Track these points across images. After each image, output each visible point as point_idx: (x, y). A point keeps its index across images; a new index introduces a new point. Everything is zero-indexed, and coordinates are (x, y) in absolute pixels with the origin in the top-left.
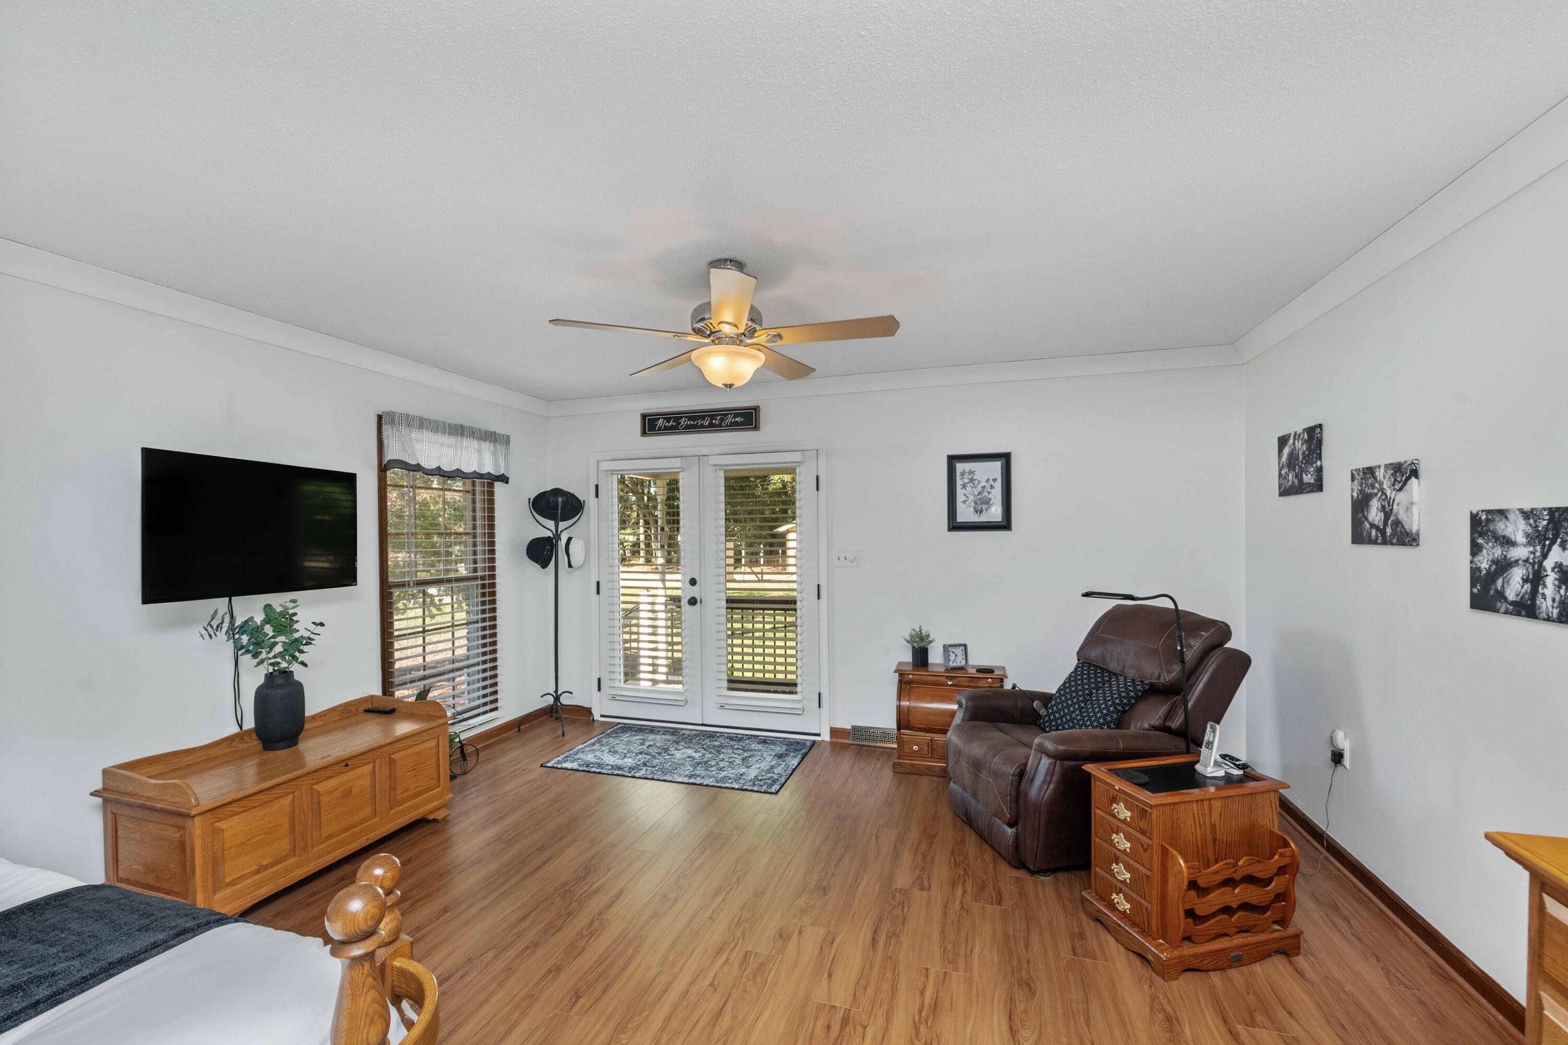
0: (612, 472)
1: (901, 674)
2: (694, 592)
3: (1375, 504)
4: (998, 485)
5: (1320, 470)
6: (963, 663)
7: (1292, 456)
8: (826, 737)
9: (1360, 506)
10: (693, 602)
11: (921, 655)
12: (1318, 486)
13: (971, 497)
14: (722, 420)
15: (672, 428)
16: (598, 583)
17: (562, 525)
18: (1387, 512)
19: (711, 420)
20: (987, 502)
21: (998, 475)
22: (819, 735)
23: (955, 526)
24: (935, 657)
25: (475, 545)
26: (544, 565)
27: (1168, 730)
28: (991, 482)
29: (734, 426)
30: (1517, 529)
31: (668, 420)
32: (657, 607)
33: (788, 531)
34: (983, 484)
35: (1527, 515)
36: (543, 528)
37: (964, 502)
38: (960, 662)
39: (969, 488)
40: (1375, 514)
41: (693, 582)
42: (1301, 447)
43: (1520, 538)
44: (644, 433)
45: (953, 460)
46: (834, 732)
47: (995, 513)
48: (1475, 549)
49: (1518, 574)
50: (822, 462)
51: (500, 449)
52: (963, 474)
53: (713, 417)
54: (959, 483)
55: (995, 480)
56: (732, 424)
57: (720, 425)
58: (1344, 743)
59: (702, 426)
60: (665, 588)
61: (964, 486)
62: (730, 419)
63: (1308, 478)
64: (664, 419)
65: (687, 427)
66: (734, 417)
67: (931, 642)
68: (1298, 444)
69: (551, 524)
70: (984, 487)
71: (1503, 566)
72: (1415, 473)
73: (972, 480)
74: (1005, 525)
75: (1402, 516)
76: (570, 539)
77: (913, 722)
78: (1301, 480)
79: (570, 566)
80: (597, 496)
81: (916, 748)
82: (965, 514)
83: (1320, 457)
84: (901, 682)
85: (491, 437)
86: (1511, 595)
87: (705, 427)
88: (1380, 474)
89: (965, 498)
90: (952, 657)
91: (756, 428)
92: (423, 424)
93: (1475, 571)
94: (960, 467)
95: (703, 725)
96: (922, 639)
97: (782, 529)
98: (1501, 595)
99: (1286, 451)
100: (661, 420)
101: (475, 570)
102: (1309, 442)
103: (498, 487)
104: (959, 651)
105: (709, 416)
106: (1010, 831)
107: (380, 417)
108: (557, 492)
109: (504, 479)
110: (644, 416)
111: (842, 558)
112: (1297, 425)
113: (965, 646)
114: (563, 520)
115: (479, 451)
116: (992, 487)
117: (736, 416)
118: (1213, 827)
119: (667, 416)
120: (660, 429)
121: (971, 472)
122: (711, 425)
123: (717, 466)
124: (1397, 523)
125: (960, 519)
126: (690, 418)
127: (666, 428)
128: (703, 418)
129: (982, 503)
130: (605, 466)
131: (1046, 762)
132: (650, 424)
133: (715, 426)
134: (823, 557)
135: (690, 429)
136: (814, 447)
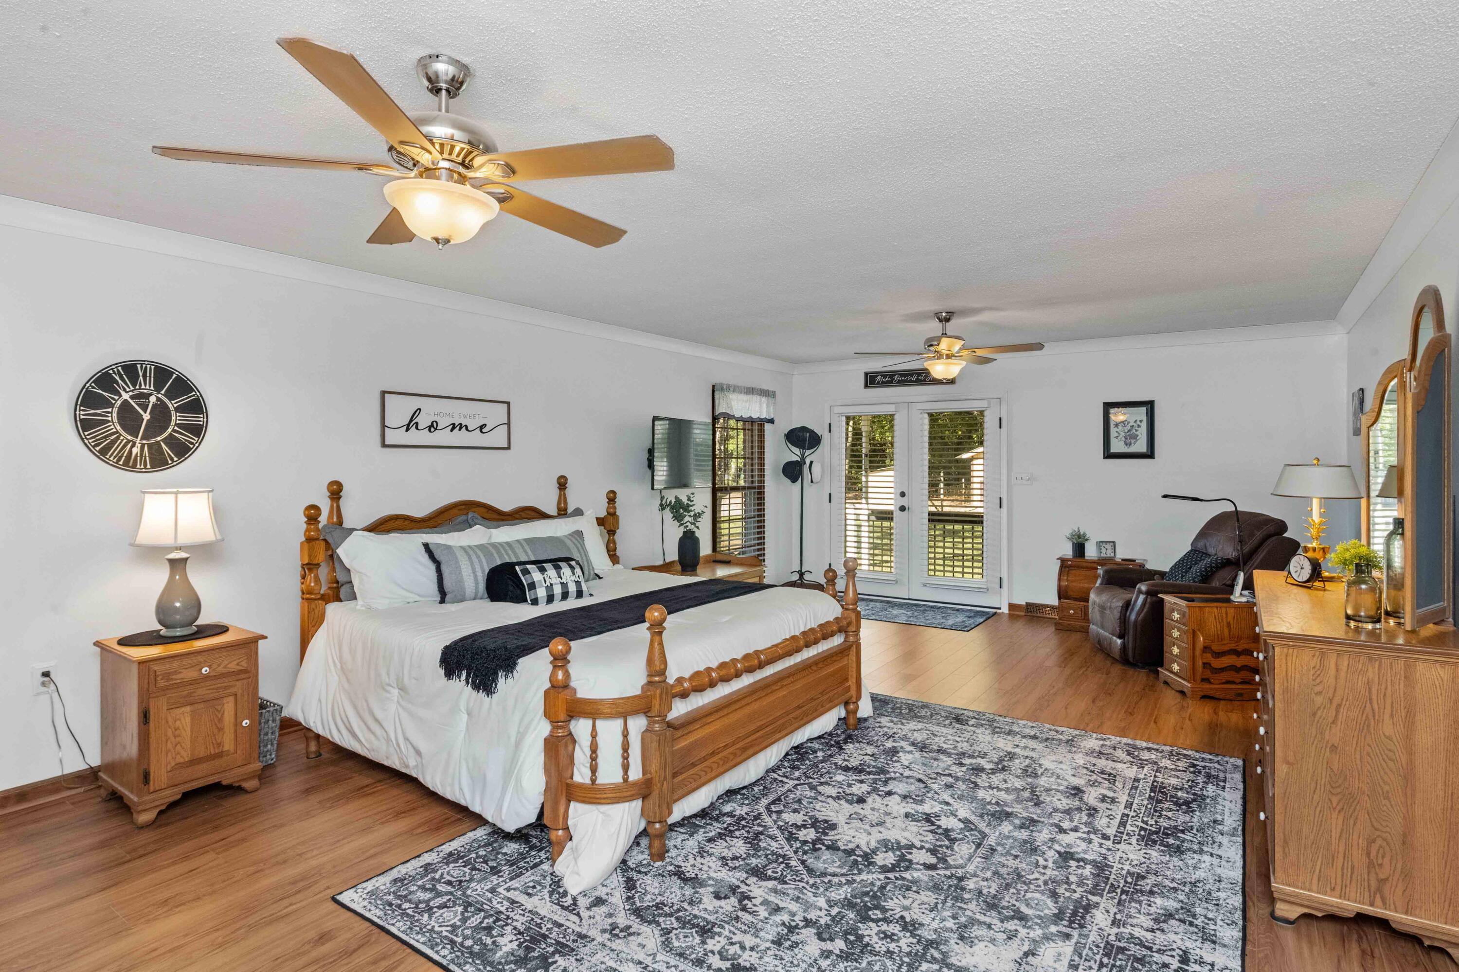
0: (841, 414)
1: (1063, 561)
2: (904, 502)
4: (1144, 425)
6: (1112, 555)
8: (1005, 610)
10: (903, 509)
11: (1079, 548)
13: (1122, 434)
14: (926, 377)
15: (888, 382)
16: (830, 495)
17: (808, 452)
19: (918, 376)
20: (1135, 437)
21: (1144, 417)
22: (1000, 609)
23: (1109, 455)
24: (1091, 552)
25: (752, 465)
26: (794, 481)
28: (1138, 422)
31: (885, 377)
32: (861, 517)
33: (972, 459)
34: (1131, 424)
36: (793, 454)
37: (1117, 437)
38: (1110, 554)
39: (1120, 427)
41: (903, 494)
44: (866, 386)
45: (1108, 406)
46: (1012, 606)
47: (1141, 446)
50: (1004, 407)
51: (771, 400)
52: (1115, 417)
53: (919, 374)
54: (1113, 423)
55: (1141, 421)
57: (924, 380)
59: (911, 381)
60: (868, 504)
61: (1117, 426)
64: (882, 376)
65: (899, 382)
67: (1087, 540)
69: (797, 451)
70: (1132, 426)
73: (1122, 421)
74: (1150, 455)
76: (811, 463)
77: (1071, 594)
79: (812, 481)
80: (830, 431)
81: (1072, 612)
82: (1117, 446)
84: (1062, 567)
85: (766, 393)
87: (914, 381)
89: (1116, 435)
90: (1104, 550)
91: (953, 382)
92: (736, 389)
94: (1115, 411)
95: (909, 599)
96: (1079, 536)
97: (965, 456)
100: (879, 377)
101: (752, 482)
102: (1359, 399)
103: (767, 426)
104: (1109, 546)
105: (916, 374)
106: (1119, 641)
107: (714, 386)
108: (804, 429)
109: (771, 421)
110: (866, 374)
111: (1019, 478)
113: (1113, 542)
114: (809, 449)
115: (760, 403)
116: (1139, 426)
118: (1229, 625)
119: (884, 374)
120: (878, 383)
121: (1123, 415)
122: (918, 380)
123: (923, 411)
125: (1114, 449)
126: (901, 375)
127: (883, 382)
128: (912, 375)
129: (1130, 437)
130: (837, 410)
131: (1142, 598)
132: (871, 380)
133: (921, 381)
134: (1004, 478)
135: (902, 383)
136: (999, 396)
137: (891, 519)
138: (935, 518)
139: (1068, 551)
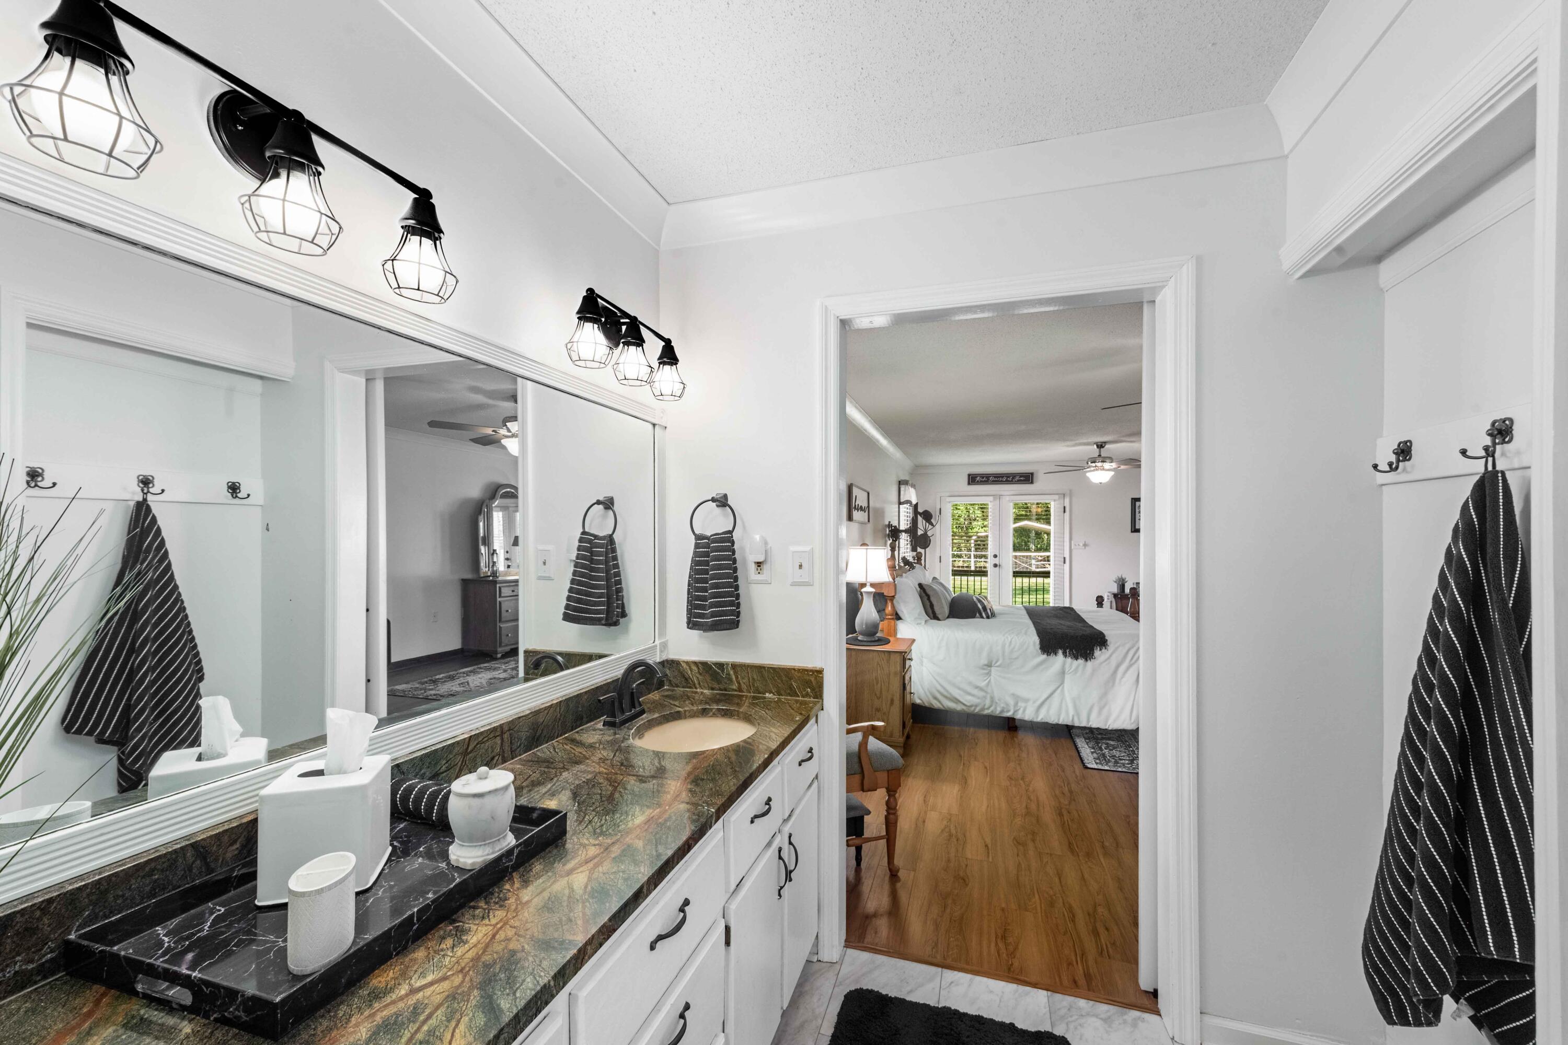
0: (949, 502)
2: (996, 561)
11: (1122, 586)
14: (1013, 478)
15: (985, 481)
16: (940, 557)
23: (1134, 530)
24: (1129, 589)
29: (1019, 482)
31: (983, 478)
44: (969, 484)
45: (1134, 500)
50: (1067, 500)
53: (1008, 477)
54: (1137, 511)
56: (1018, 481)
57: (1012, 481)
59: (1002, 481)
62: (1017, 478)
65: (993, 481)
87: (1004, 481)
91: (1032, 483)
94: (1137, 503)
100: (979, 478)
105: (1006, 476)
110: (969, 475)
111: (1077, 547)
117: (1021, 477)
119: (982, 476)
120: (978, 482)
122: (1007, 481)
123: (1012, 502)
125: (1137, 526)
126: (995, 477)
127: (981, 481)
128: (1003, 477)
130: (945, 499)
132: (973, 479)
133: (1009, 481)
134: (1067, 545)
135: (995, 482)
136: (1064, 492)
139: (1114, 589)
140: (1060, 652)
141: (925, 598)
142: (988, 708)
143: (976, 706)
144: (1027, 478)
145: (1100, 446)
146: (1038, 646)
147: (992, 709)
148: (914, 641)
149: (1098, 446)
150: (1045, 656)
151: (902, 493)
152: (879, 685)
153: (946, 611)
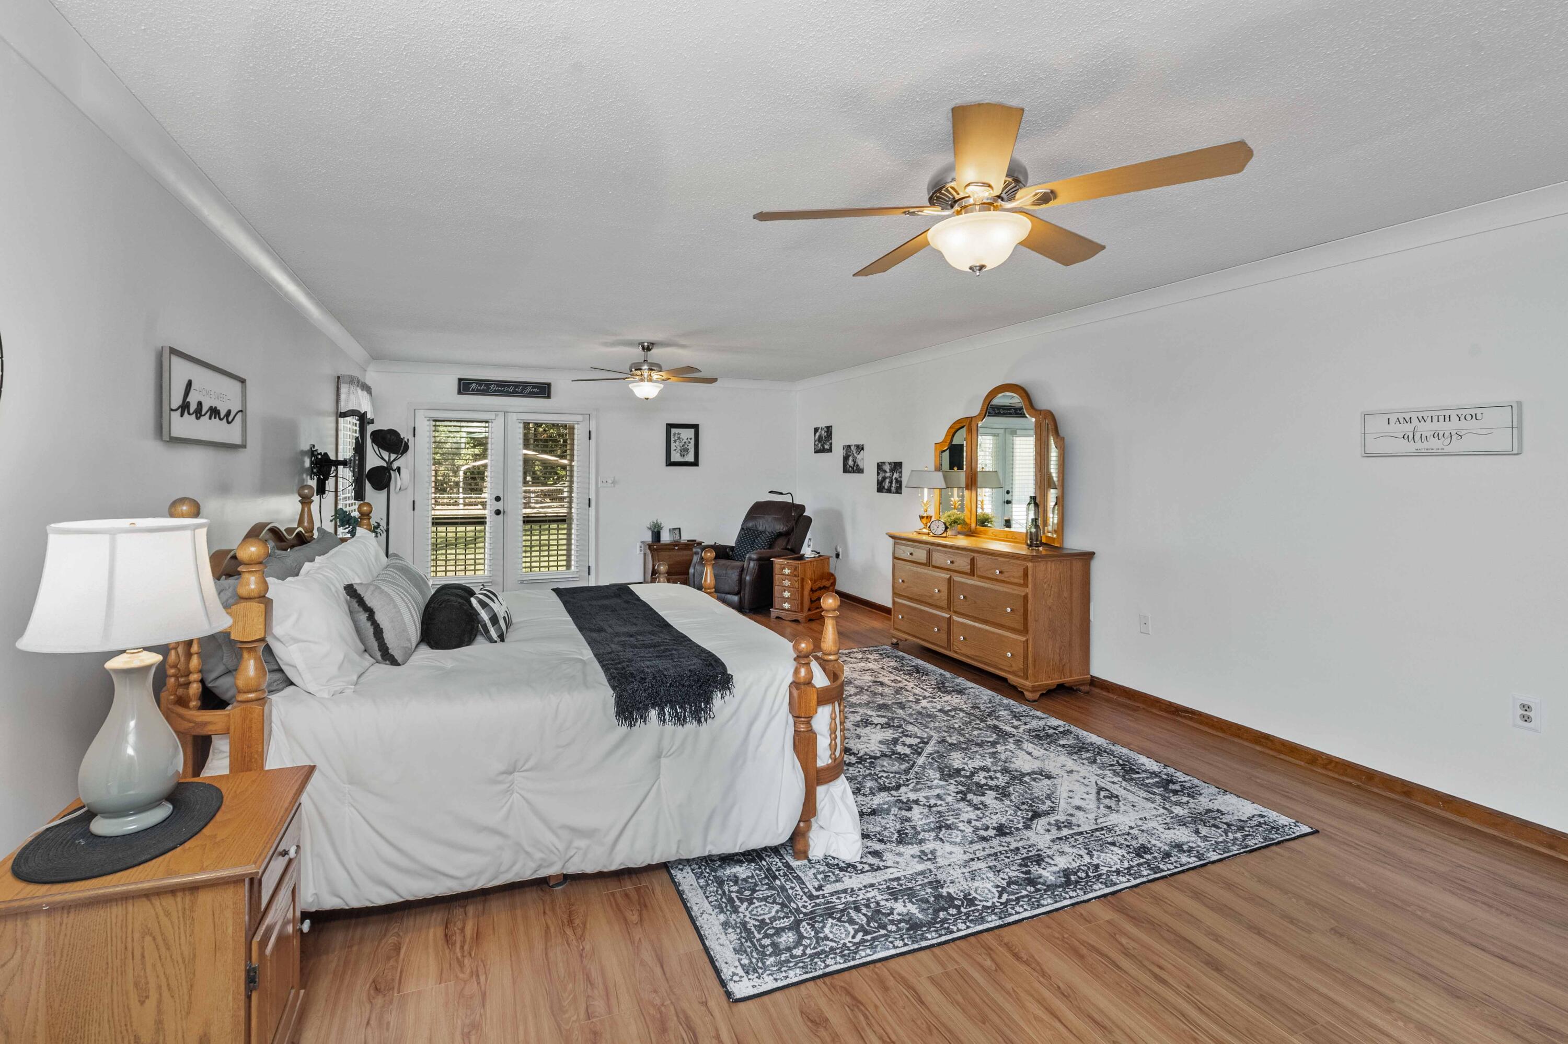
0: (428, 419)
1: (646, 544)
2: (499, 505)
3: (851, 458)
4: (692, 442)
5: (831, 444)
6: (680, 538)
7: (820, 437)
9: (846, 459)
10: (497, 512)
11: (657, 535)
12: (830, 450)
13: (678, 448)
14: (523, 389)
15: (483, 390)
16: (414, 501)
17: (396, 456)
18: (854, 461)
19: (515, 388)
20: (687, 450)
21: (693, 437)
23: (670, 463)
24: (666, 537)
27: (788, 549)
29: (532, 395)
30: (887, 468)
31: (480, 385)
34: (685, 440)
35: (890, 464)
36: (381, 459)
37: (675, 450)
38: (677, 538)
39: (677, 443)
40: (851, 462)
41: (498, 499)
42: (824, 434)
43: (888, 471)
44: (459, 392)
45: (670, 426)
47: (690, 458)
48: (878, 474)
49: (888, 480)
50: (593, 422)
52: (675, 434)
53: (516, 387)
54: (672, 439)
55: (690, 438)
56: (530, 393)
57: (521, 392)
58: (840, 550)
59: (507, 392)
61: (675, 441)
62: (529, 389)
63: (827, 447)
64: (477, 384)
65: (495, 391)
66: (533, 388)
67: (661, 527)
68: (823, 432)
69: (385, 455)
70: (685, 443)
71: (884, 479)
72: (863, 449)
73: (679, 438)
74: (695, 464)
75: (859, 463)
76: (400, 466)
78: (824, 447)
80: (415, 436)
82: (676, 457)
83: (831, 439)
84: (650, 551)
86: (886, 487)
87: (510, 392)
88: (852, 448)
89: (675, 448)
90: (674, 534)
91: (549, 397)
93: (878, 480)
94: (673, 431)
96: (655, 525)
98: (884, 487)
99: (818, 434)
100: (474, 385)
102: (827, 432)
104: (677, 532)
105: (513, 385)
107: (338, 377)
108: (391, 431)
110: (460, 379)
111: (605, 481)
112: (822, 424)
113: (680, 529)
114: (397, 453)
116: (689, 443)
117: (534, 387)
119: (480, 382)
120: (473, 390)
121: (679, 434)
122: (515, 392)
123: (519, 419)
124: (858, 465)
125: (673, 459)
126: (498, 386)
127: (477, 390)
128: (509, 386)
129: (684, 451)
130: (423, 413)
131: (752, 564)
132: (465, 386)
133: (518, 392)
134: (593, 481)
135: (497, 393)
136: (589, 413)
137: (483, 523)
138: (528, 520)
139: (648, 538)
140: (653, 713)
141: (363, 616)
142: (507, 871)
143: (481, 873)
144: (543, 390)
145: (647, 349)
146: (612, 710)
147: (516, 868)
148: (312, 769)
149: (643, 348)
150: (624, 729)
151: (343, 396)
152: (151, 1003)
153: (413, 630)
